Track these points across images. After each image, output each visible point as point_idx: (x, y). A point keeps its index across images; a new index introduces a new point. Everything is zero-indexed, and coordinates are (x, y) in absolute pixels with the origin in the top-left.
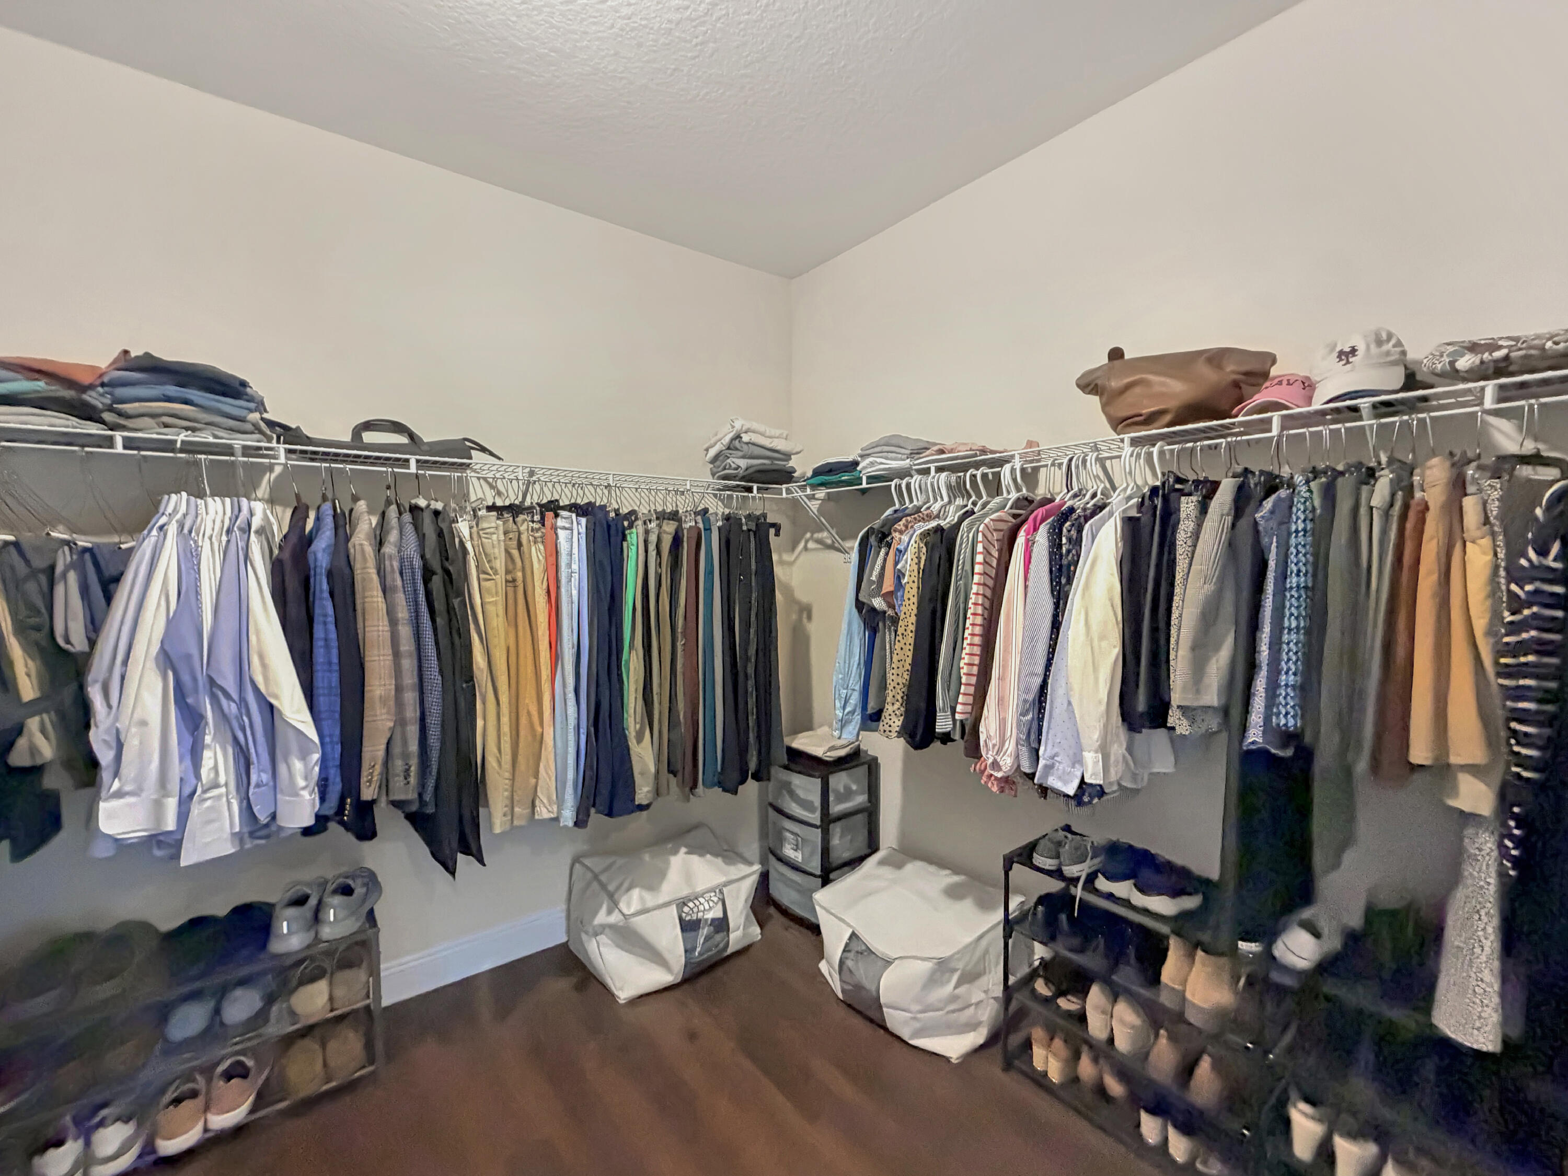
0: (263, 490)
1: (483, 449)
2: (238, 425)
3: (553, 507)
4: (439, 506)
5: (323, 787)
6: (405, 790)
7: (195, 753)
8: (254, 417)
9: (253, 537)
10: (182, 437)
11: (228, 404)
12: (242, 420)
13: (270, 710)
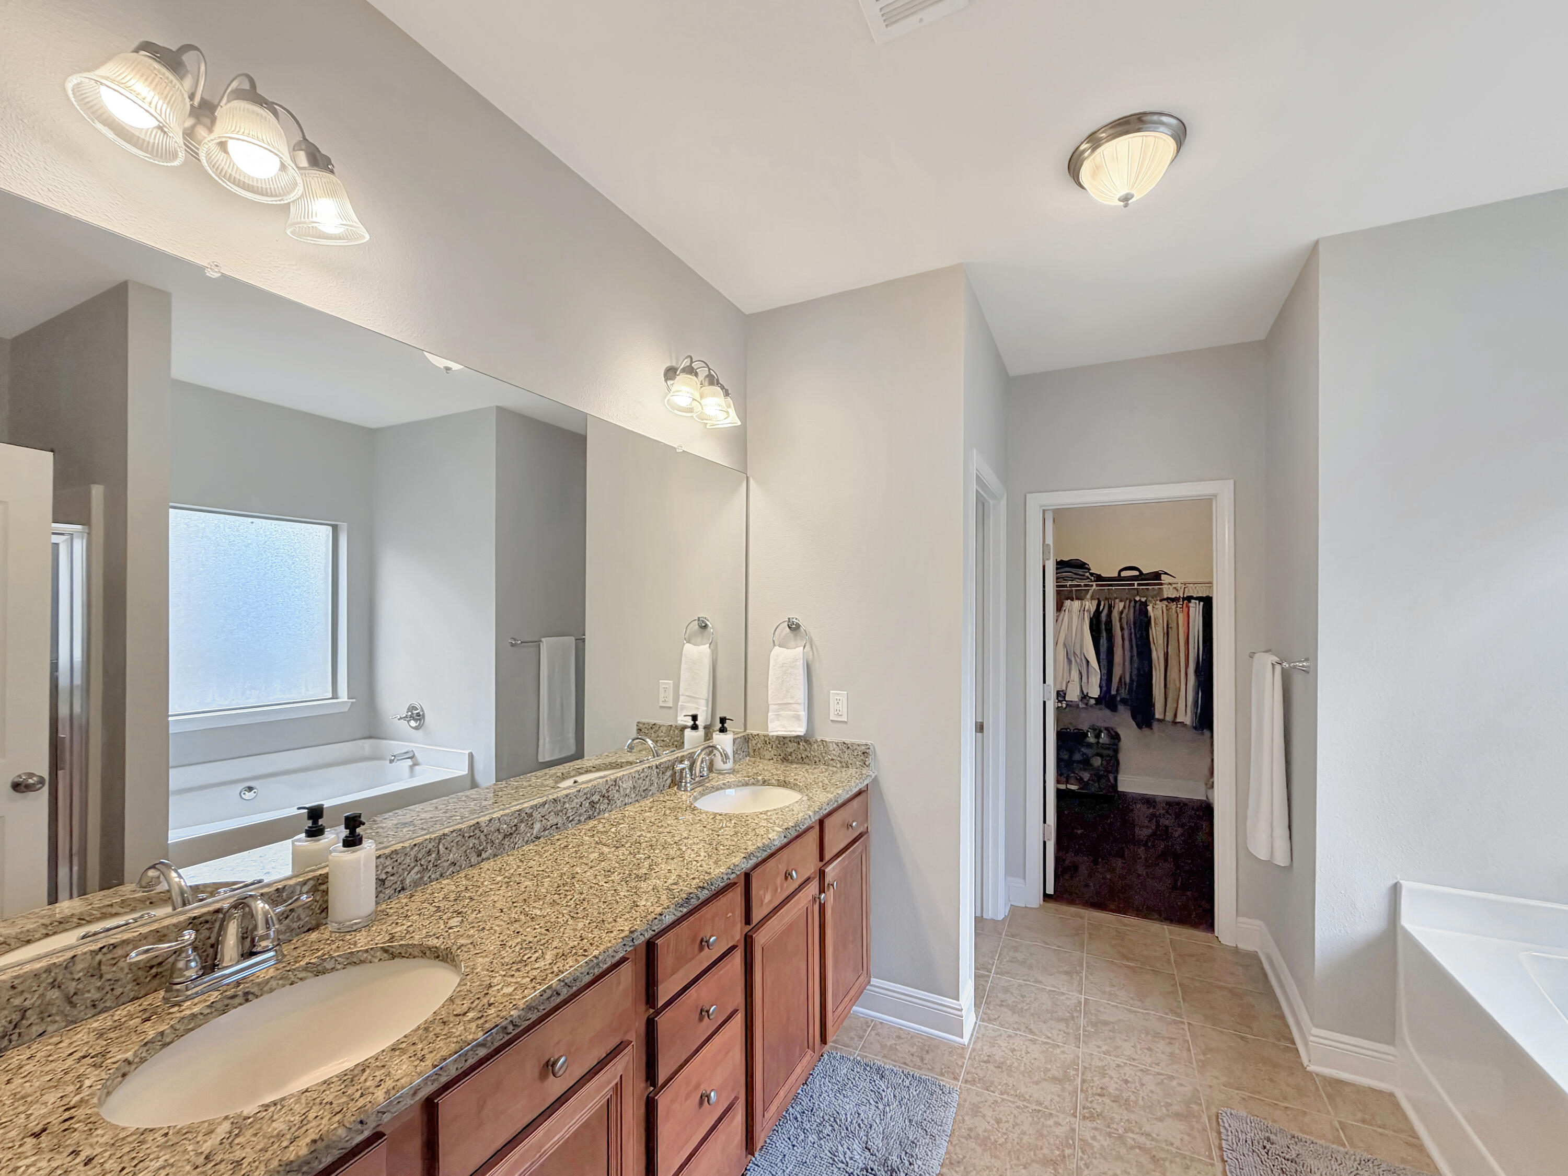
0: (1089, 596)
1: (1166, 573)
2: (1083, 578)
3: (1189, 599)
4: (1143, 600)
5: (1101, 687)
6: (1124, 693)
7: (1070, 670)
8: (1087, 574)
9: (1086, 613)
10: (1070, 583)
11: (1080, 571)
12: (1084, 576)
13: (1088, 662)
